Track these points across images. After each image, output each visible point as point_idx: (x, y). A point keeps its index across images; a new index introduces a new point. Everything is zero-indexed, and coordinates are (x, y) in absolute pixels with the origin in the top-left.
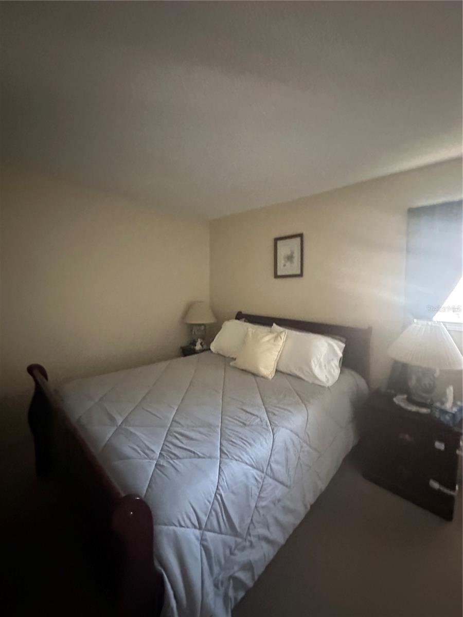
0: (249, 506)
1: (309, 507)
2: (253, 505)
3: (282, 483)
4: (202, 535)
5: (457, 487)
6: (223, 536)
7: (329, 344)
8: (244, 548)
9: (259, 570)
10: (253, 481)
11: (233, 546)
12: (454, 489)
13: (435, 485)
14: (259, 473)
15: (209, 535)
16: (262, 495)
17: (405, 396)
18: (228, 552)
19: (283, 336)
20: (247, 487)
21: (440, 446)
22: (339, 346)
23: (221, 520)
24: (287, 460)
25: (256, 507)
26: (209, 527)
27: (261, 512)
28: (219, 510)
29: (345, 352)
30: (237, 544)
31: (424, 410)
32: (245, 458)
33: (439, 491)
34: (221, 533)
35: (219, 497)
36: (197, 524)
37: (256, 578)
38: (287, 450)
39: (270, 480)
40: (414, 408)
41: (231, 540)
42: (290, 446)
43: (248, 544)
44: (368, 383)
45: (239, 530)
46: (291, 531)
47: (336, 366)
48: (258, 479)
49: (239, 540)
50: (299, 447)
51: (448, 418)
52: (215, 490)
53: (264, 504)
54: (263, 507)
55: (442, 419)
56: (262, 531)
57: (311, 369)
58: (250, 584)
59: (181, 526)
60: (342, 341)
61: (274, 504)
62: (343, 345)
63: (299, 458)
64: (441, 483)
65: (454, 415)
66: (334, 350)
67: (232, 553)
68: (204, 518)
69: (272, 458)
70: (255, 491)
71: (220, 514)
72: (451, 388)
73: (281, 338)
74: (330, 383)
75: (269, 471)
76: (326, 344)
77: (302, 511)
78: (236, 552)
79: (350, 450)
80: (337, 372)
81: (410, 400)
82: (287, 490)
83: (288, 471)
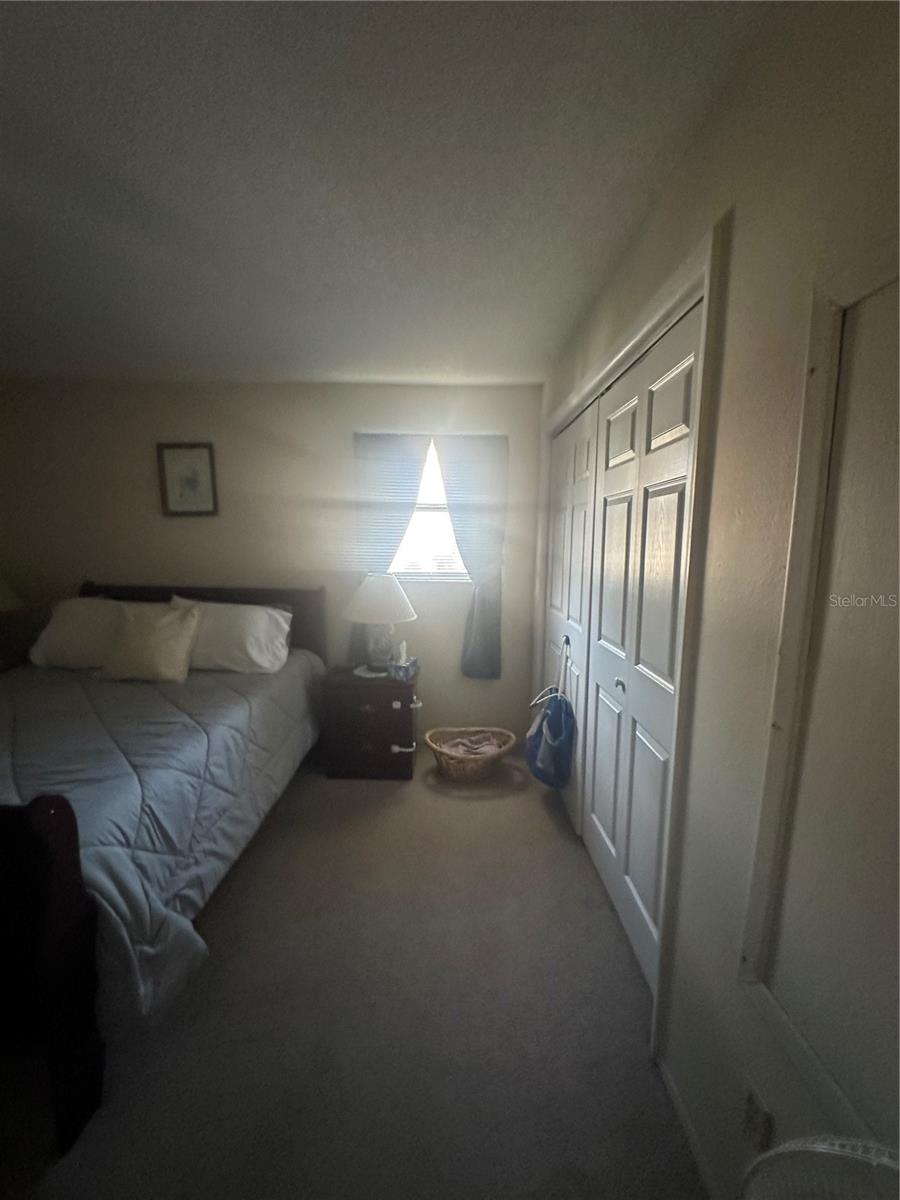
0: (187, 818)
1: (263, 816)
2: (193, 816)
3: (226, 790)
4: (133, 853)
5: (414, 744)
6: (160, 856)
7: (271, 616)
8: (187, 867)
9: (210, 888)
10: (189, 787)
11: (173, 864)
12: (412, 746)
13: (396, 749)
14: (195, 779)
15: (141, 854)
16: (203, 804)
17: (366, 666)
18: (167, 873)
19: (196, 612)
20: (182, 795)
21: (397, 705)
22: (283, 617)
23: (155, 838)
24: (229, 761)
25: (197, 819)
26: (139, 843)
27: (204, 823)
28: (150, 825)
29: (293, 624)
30: (177, 864)
31: (384, 675)
32: (174, 763)
33: (400, 753)
34: (156, 851)
35: (147, 809)
36: (123, 840)
37: (207, 897)
38: (228, 749)
39: (211, 787)
40: (373, 675)
41: (169, 859)
42: (231, 744)
43: (192, 861)
44: (326, 662)
45: (178, 845)
46: (243, 844)
47: (282, 645)
48: (196, 785)
49: (180, 859)
50: (242, 746)
51: (401, 674)
52: (140, 802)
53: (206, 813)
54: (205, 818)
55: (397, 678)
56: (207, 845)
57: (247, 654)
58: (201, 903)
59: (103, 844)
60: (286, 610)
61: (220, 816)
62: (289, 615)
63: (244, 759)
64: (401, 746)
65: (407, 669)
66: (278, 624)
67: (172, 874)
68: (132, 835)
69: (211, 759)
70: (193, 799)
71: (152, 829)
72: (404, 644)
73: (193, 615)
74: (277, 667)
75: (208, 776)
76: (266, 617)
77: (255, 821)
78: (178, 871)
79: (308, 748)
80: (283, 653)
81: (371, 669)
82: (232, 798)
83: (232, 776)
